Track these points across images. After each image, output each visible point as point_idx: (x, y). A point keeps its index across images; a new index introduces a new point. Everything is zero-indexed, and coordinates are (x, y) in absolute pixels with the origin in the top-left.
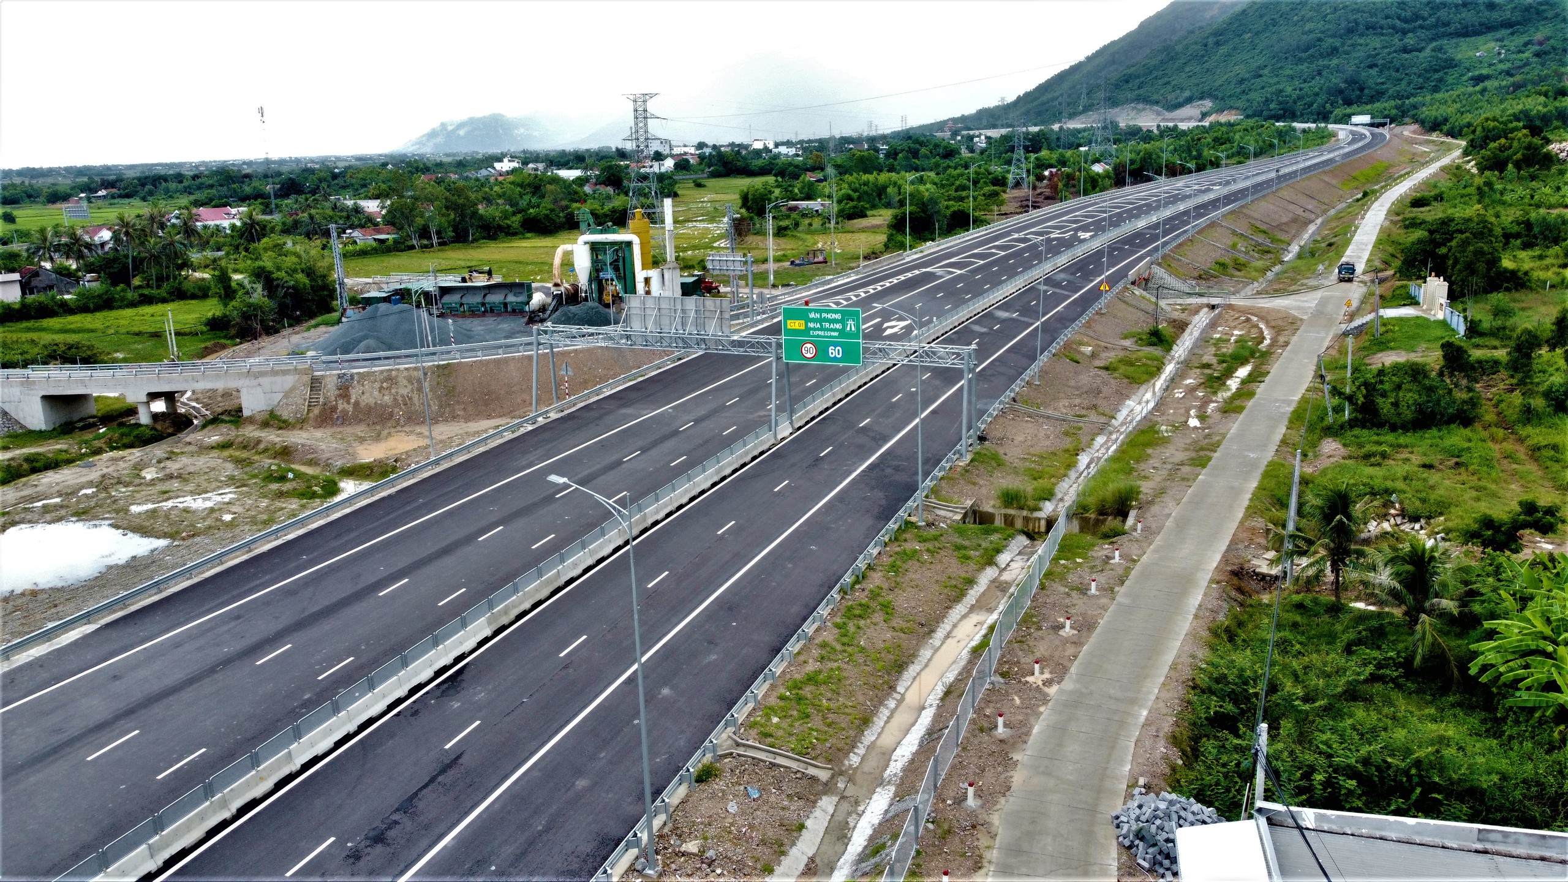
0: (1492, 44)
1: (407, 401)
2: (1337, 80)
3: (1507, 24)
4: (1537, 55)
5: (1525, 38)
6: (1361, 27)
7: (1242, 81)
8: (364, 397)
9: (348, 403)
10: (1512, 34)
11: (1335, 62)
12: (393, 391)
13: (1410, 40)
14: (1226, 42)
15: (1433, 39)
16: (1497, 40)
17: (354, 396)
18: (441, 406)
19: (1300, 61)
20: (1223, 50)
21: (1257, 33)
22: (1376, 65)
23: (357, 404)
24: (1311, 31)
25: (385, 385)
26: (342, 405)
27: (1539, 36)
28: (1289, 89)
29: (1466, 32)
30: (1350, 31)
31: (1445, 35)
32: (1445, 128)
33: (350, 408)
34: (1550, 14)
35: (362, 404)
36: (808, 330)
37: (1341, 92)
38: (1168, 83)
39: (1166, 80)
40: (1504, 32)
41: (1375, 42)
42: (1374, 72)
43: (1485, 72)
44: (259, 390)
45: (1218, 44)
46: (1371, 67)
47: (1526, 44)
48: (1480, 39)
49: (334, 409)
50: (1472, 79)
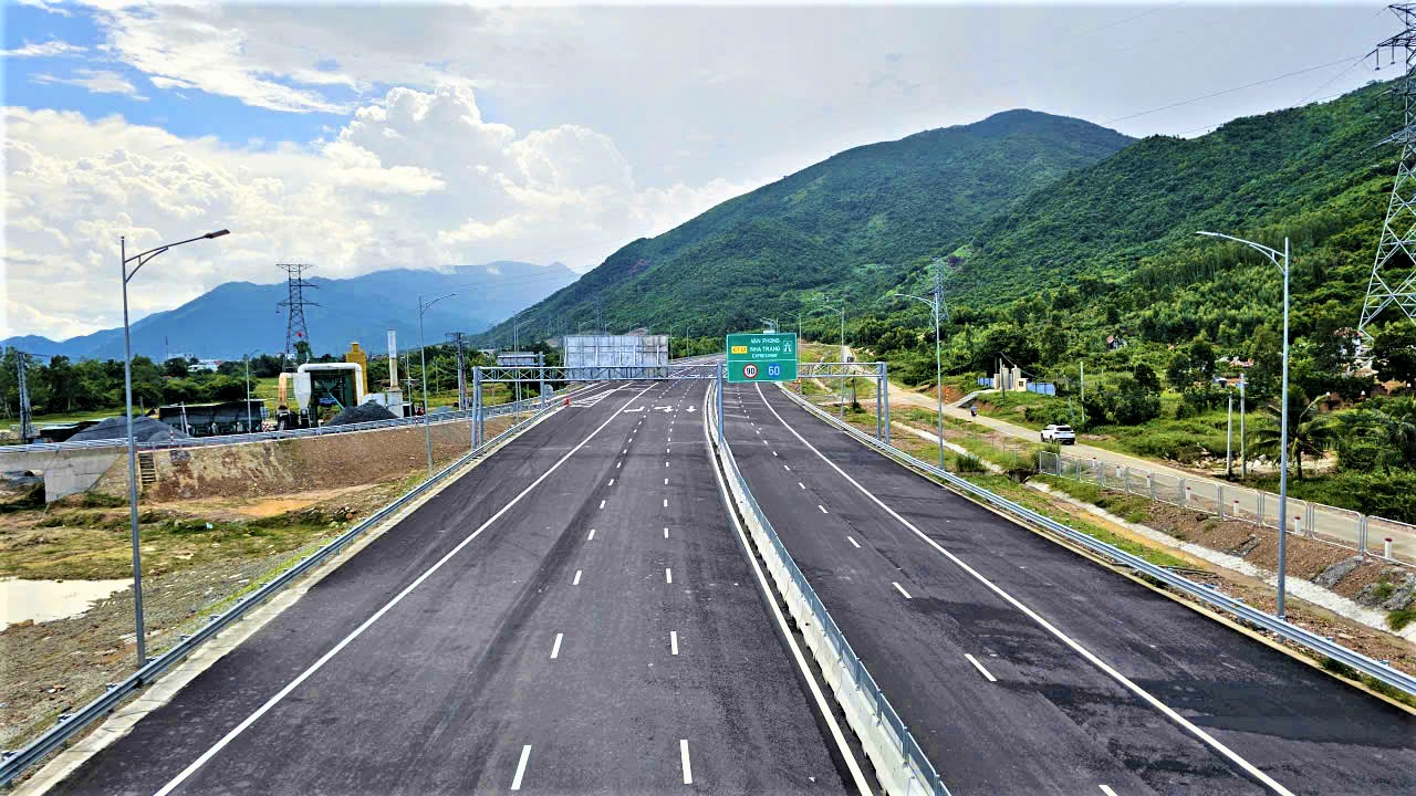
0: (820, 294)
1: (257, 473)
2: (731, 314)
3: (826, 281)
4: (848, 300)
5: (838, 291)
6: (740, 282)
7: (666, 315)
8: (208, 472)
9: (191, 477)
10: (830, 287)
11: (726, 303)
12: (239, 465)
13: (770, 290)
14: (650, 289)
15: (784, 290)
16: (822, 291)
17: (195, 470)
18: (296, 478)
19: (704, 302)
20: (648, 294)
21: (671, 284)
22: (753, 306)
23: (201, 479)
24: (707, 283)
25: (227, 460)
26: (183, 480)
27: (847, 288)
28: (701, 320)
29: (803, 286)
30: (733, 284)
31: (790, 287)
32: (822, 339)
33: (195, 483)
34: (849, 276)
35: (208, 479)
36: (750, 353)
37: (735, 322)
38: (614, 316)
39: (611, 314)
40: (825, 286)
41: (749, 291)
42: (752, 310)
43: (820, 310)
44: (69, 471)
45: (644, 290)
46: (751, 306)
47: (840, 293)
48: (812, 291)
49: (176, 484)
50: (813, 314)
